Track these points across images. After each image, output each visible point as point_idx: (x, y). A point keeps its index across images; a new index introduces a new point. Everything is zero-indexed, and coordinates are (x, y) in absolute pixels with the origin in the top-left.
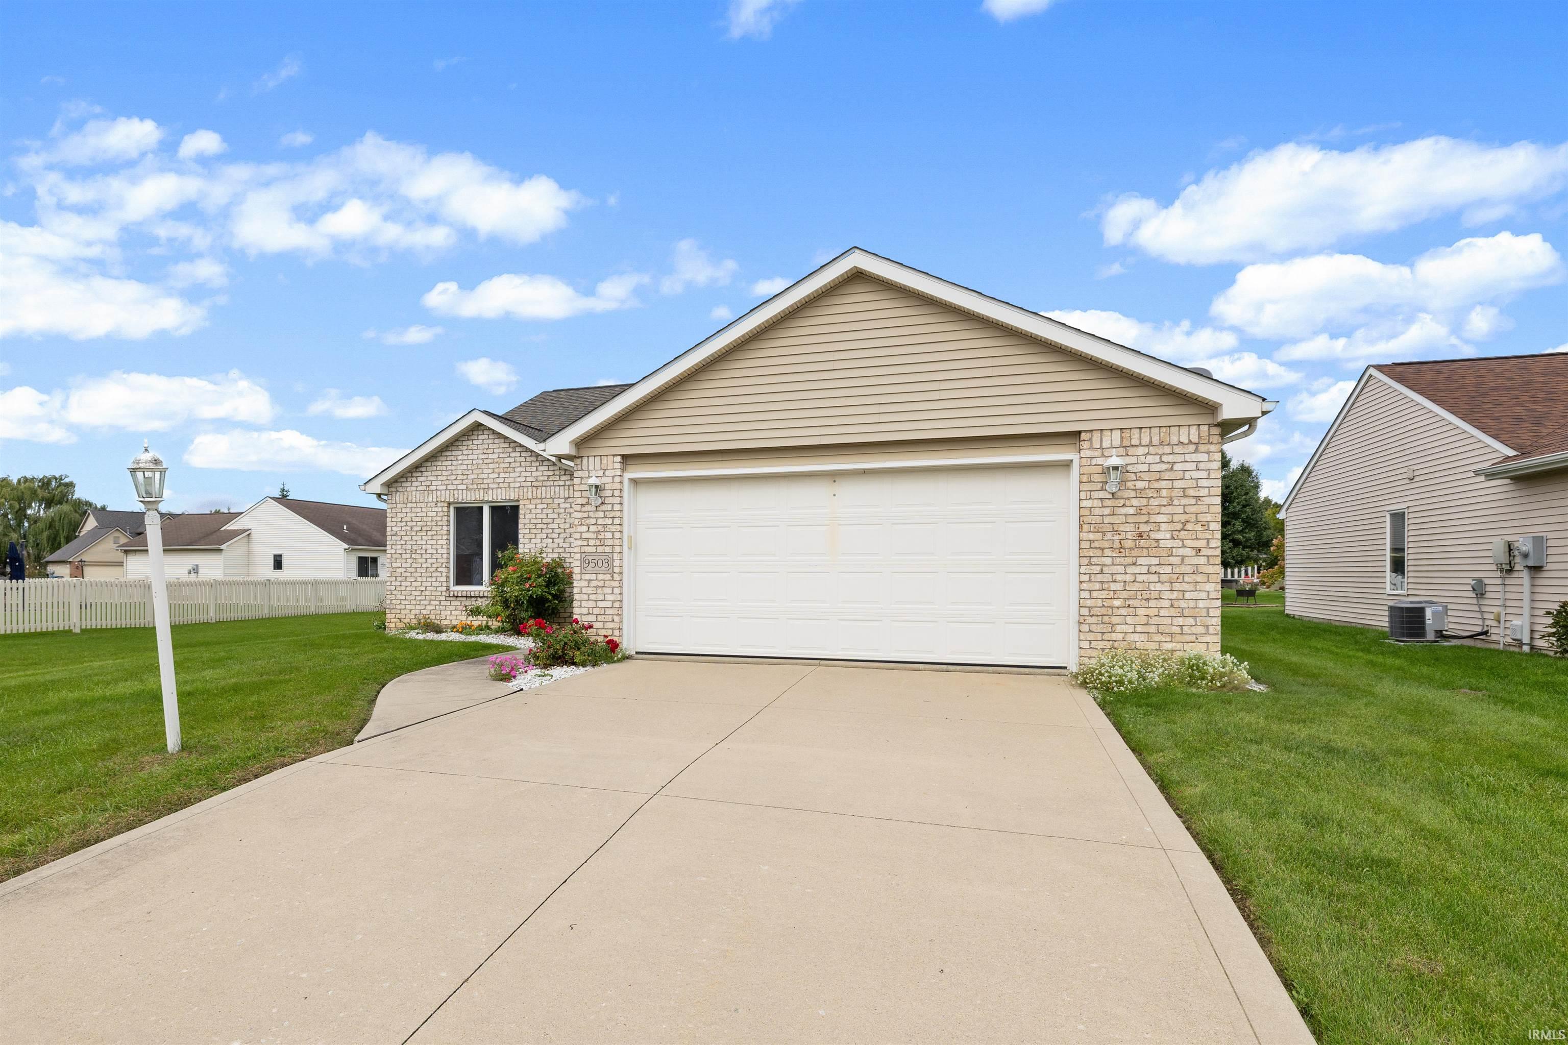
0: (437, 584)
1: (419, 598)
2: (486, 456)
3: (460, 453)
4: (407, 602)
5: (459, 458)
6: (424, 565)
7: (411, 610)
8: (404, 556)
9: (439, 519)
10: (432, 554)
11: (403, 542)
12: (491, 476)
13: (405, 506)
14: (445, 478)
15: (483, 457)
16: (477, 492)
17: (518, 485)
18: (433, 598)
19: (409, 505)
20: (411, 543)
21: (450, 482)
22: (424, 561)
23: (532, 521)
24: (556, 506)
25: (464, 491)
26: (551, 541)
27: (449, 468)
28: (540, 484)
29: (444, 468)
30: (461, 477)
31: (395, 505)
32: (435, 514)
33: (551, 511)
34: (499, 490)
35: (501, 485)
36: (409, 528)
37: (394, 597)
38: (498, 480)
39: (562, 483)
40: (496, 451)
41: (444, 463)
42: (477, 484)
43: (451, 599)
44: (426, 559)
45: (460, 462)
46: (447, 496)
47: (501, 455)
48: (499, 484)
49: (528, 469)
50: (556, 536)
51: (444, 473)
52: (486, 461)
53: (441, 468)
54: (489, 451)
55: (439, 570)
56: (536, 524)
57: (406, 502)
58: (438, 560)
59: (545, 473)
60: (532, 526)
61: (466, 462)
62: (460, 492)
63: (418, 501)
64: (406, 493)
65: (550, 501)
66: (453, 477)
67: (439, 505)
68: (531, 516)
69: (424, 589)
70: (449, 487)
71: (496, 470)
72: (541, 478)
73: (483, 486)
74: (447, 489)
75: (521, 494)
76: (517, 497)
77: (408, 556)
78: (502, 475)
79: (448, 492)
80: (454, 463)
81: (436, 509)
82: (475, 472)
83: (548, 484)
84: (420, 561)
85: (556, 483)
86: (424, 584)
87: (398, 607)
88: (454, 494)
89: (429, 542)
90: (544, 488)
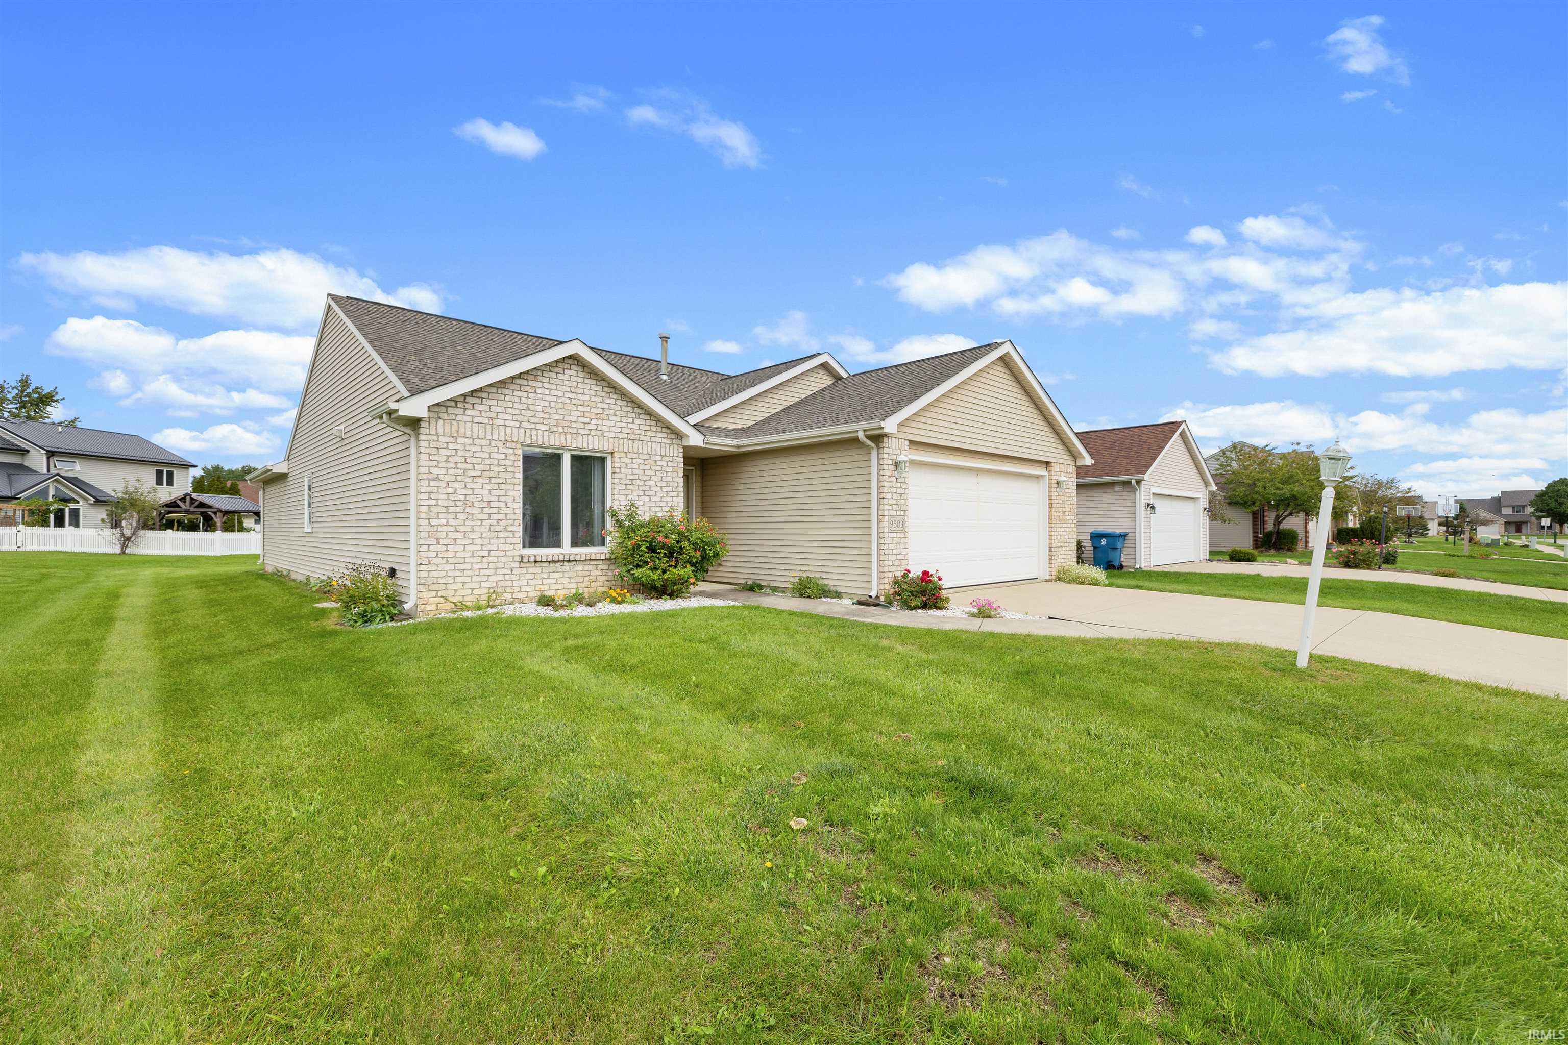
0: (507, 547)
1: (479, 566)
2: (573, 396)
3: (540, 385)
4: (458, 574)
5: (539, 391)
6: (486, 523)
7: (464, 584)
8: (452, 510)
9: (509, 463)
10: (499, 508)
11: (450, 490)
12: (581, 420)
13: (453, 440)
14: (517, 412)
15: (570, 395)
16: (563, 437)
17: (613, 435)
18: (501, 565)
19: (460, 440)
20: (464, 492)
21: (526, 419)
22: (486, 516)
23: (629, 477)
24: (653, 463)
25: (546, 433)
26: (648, 499)
27: (523, 400)
28: (637, 437)
29: (517, 400)
30: (542, 415)
31: (435, 438)
32: (503, 456)
33: (647, 467)
34: (591, 438)
35: (593, 432)
36: (460, 472)
37: (434, 567)
38: (590, 427)
39: (658, 440)
40: (587, 392)
41: (516, 393)
42: (563, 427)
43: (528, 565)
44: (490, 515)
45: (540, 396)
46: (522, 435)
47: (593, 399)
48: (591, 430)
49: (624, 420)
50: (652, 493)
51: (516, 406)
52: (574, 402)
53: (512, 399)
54: (578, 391)
55: (510, 528)
56: (632, 480)
57: (455, 435)
58: (508, 517)
59: (642, 427)
60: (628, 482)
61: (547, 398)
62: (540, 433)
63: (475, 435)
64: (454, 422)
65: (647, 457)
66: (529, 413)
67: (509, 445)
68: (627, 471)
69: (486, 554)
70: (524, 425)
71: (587, 415)
72: (638, 432)
73: (570, 430)
74: (520, 426)
75: (616, 445)
76: (611, 448)
77: (459, 510)
78: (594, 421)
79: (522, 431)
80: (531, 395)
81: (505, 451)
82: (560, 411)
83: (645, 438)
84: (480, 516)
85: (653, 439)
86: (486, 547)
87: (441, 581)
88: (531, 435)
89: (493, 492)
90: (640, 443)
